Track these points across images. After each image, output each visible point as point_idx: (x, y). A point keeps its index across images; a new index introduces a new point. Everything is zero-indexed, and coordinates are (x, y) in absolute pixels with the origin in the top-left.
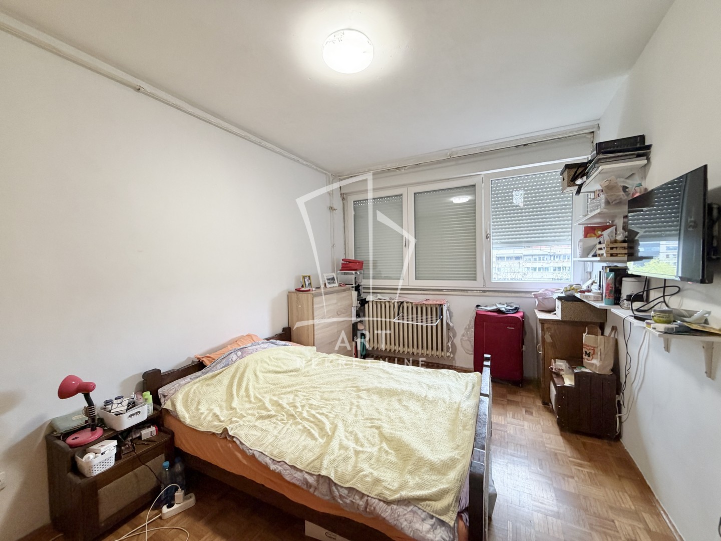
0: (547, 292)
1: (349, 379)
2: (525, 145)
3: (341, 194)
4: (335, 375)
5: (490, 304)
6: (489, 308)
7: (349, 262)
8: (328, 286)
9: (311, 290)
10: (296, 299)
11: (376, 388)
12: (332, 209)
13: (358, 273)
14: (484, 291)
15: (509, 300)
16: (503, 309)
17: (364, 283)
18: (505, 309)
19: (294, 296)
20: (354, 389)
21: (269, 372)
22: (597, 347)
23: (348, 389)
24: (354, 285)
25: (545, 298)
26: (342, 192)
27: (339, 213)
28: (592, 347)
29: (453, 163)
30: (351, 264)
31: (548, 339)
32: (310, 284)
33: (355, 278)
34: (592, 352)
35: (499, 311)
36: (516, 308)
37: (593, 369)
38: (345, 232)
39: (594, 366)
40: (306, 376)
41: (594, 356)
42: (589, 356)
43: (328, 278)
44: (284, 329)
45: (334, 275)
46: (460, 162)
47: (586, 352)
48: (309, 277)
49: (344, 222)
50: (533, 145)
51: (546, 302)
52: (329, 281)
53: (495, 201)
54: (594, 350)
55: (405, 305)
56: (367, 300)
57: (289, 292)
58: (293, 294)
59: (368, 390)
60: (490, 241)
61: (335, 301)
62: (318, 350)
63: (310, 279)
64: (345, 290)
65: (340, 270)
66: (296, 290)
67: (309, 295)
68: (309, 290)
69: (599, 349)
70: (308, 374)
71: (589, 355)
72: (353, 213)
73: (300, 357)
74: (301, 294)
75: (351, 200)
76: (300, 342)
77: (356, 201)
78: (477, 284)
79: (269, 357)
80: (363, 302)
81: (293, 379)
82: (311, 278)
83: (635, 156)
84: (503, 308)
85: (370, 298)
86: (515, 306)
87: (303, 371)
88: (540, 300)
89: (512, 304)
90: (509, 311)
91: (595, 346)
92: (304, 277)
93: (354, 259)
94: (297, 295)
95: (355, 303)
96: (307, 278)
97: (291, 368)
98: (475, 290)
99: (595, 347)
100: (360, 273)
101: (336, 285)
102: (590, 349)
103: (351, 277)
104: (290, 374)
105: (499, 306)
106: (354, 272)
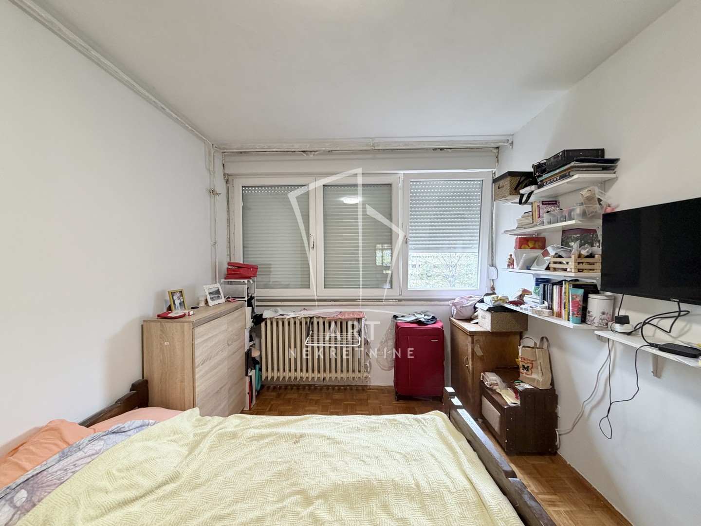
0: (463, 300)
1: (279, 474)
2: (441, 149)
3: (224, 175)
4: (250, 469)
5: (409, 315)
6: (409, 320)
7: (239, 267)
8: (211, 303)
9: (187, 314)
10: (159, 332)
11: (336, 487)
12: (213, 192)
13: (252, 282)
14: (400, 300)
15: (424, 309)
16: (422, 320)
17: (258, 293)
18: (425, 319)
19: (155, 328)
20: (298, 497)
21: (111, 509)
22: (536, 360)
23: (288, 501)
24: (246, 299)
25: (463, 307)
26: (227, 171)
27: (222, 199)
28: (530, 360)
29: (370, 156)
30: (242, 270)
31: (479, 352)
32: (182, 304)
33: (248, 288)
34: (530, 365)
35: (419, 322)
36: (433, 318)
37: (535, 385)
38: (229, 226)
39: (536, 381)
40: (194, 488)
41: (532, 370)
42: (528, 371)
43: (211, 291)
44: (134, 387)
45: (218, 286)
46: (378, 156)
47: (524, 366)
48: (181, 292)
49: (228, 211)
50: (449, 150)
51: (464, 311)
52: (212, 296)
53: (413, 204)
54: (532, 364)
55: (315, 321)
56: (264, 317)
57: (144, 321)
58: (152, 324)
59: (323, 495)
60: (407, 247)
61: (224, 327)
62: (202, 414)
63: (182, 295)
64: (236, 309)
65: (225, 279)
66: (159, 316)
67: (186, 324)
68: (183, 316)
69: (539, 362)
70: (198, 482)
71: (527, 369)
72: (241, 204)
73: (174, 441)
74: (168, 324)
75: (238, 184)
76: (167, 405)
77: (245, 187)
78: (395, 293)
79: (109, 473)
80: (258, 320)
81: (169, 504)
82: (184, 293)
83: (601, 169)
84: (422, 318)
85: (267, 314)
86: (432, 316)
87: (187, 474)
88: (458, 308)
89: (428, 313)
90: (428, 321)
91: (532, 359)
92: (173, 294)
93: (242, 263)
94: (162, 326)
95: (249, 323)
96: (178, 294)
97: (160, 478)
98: (390, 299)
99: (532, 361)
100: (254, 281)
101: (223, 300)
102: (528, 363)
103: (242, 287)
104: (160, 492)
105: (419, 316)
106: (246, 281)
